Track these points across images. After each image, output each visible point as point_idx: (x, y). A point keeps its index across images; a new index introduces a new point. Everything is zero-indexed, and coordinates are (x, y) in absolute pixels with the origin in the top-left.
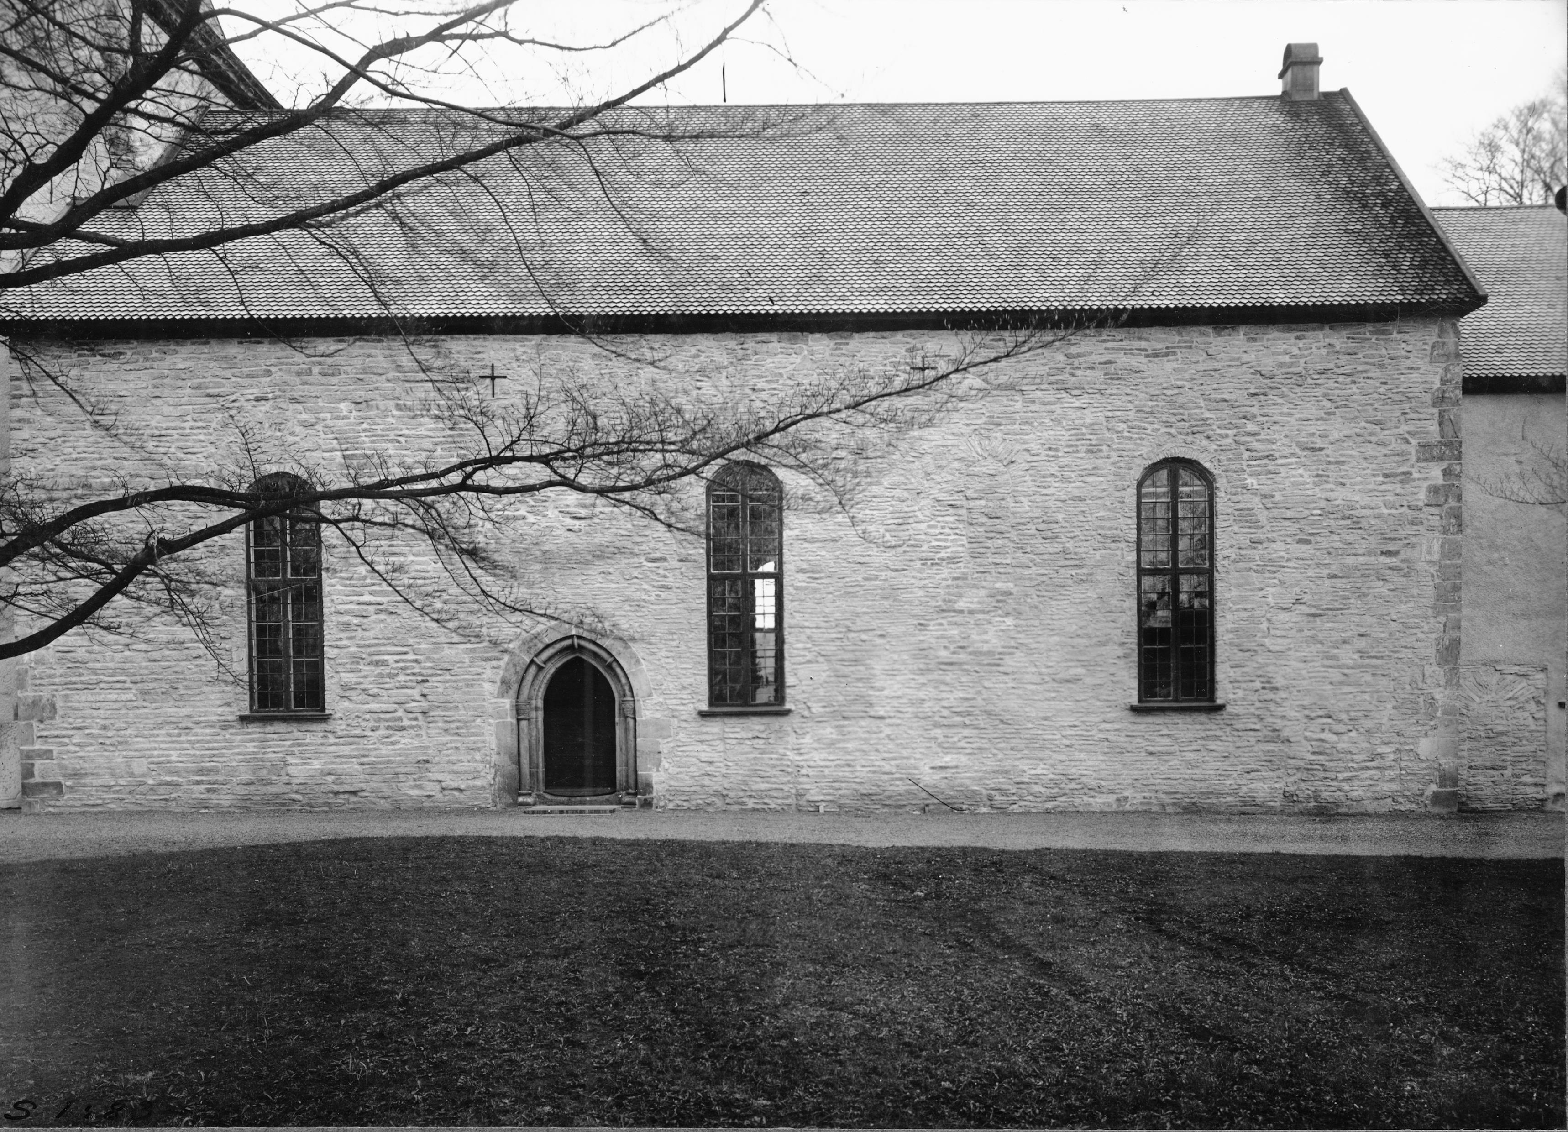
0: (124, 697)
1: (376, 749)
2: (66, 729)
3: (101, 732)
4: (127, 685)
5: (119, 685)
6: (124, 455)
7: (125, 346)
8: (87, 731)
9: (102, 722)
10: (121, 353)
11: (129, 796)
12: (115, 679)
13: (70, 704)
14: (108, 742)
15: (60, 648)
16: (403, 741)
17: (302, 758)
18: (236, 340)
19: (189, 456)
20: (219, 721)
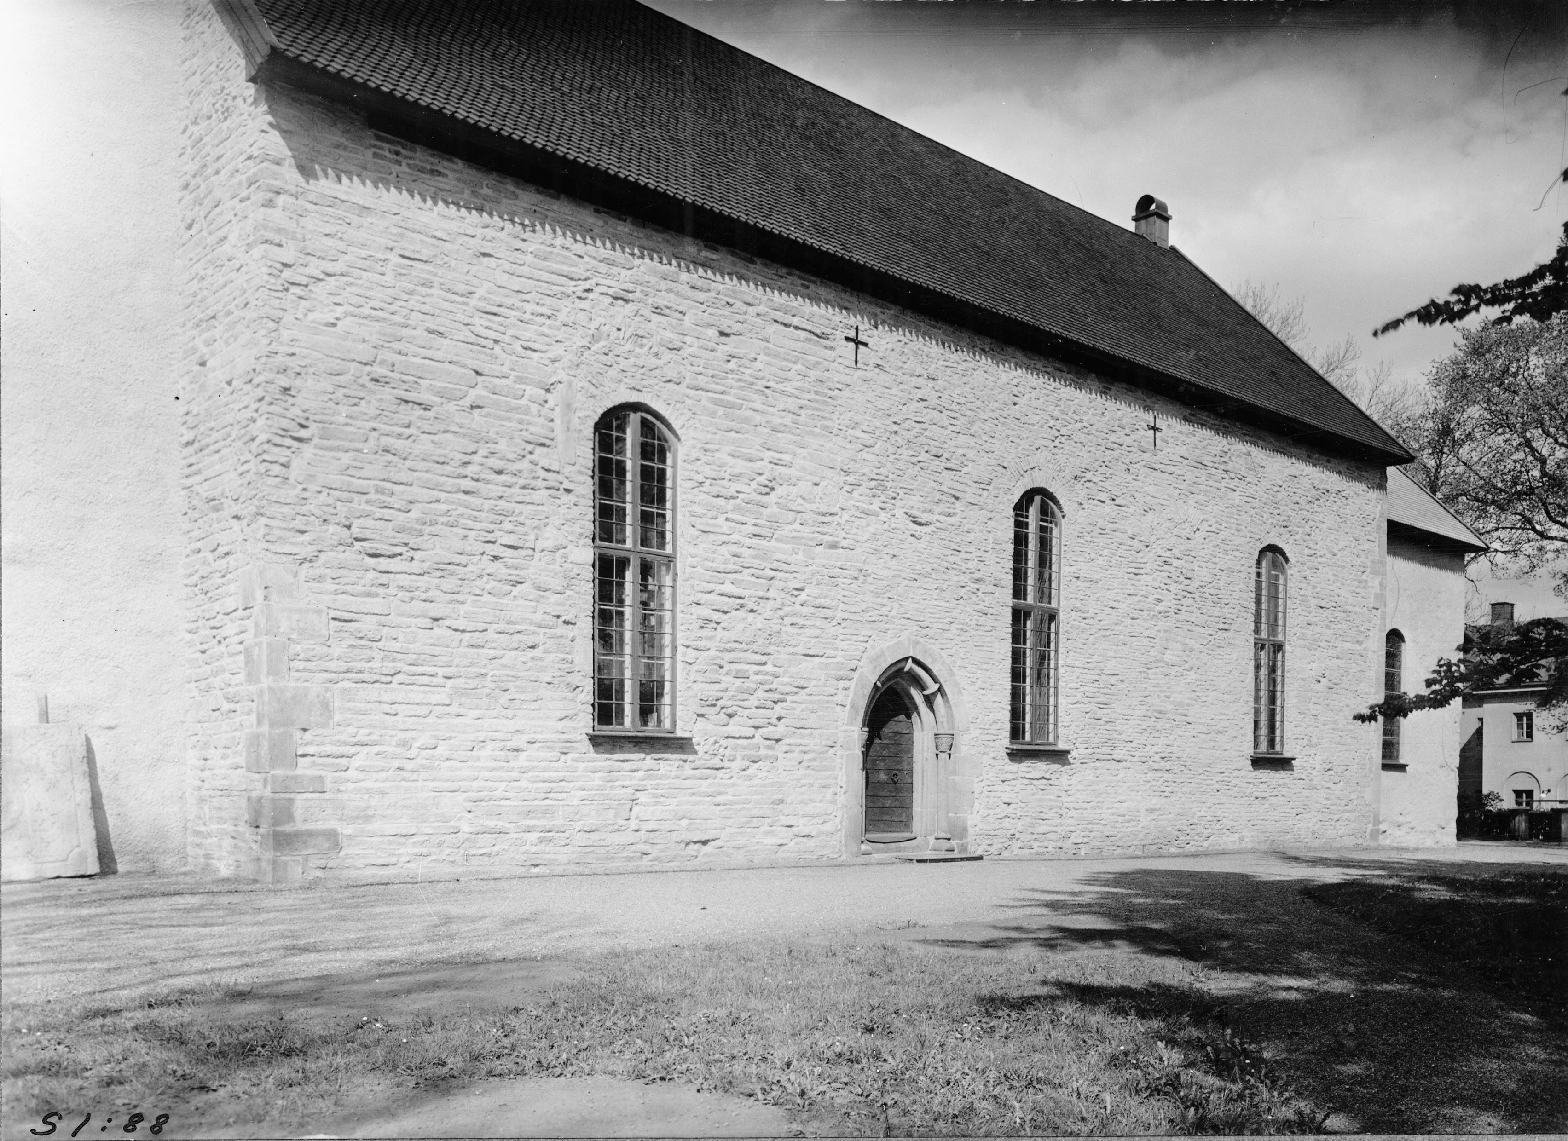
0: (435, 699)
1: (734, 785)
2: (346, 744)
3: (399, 750)
4: (436, 681)
5: (425, 680)
6: (441, 329)
7: (446, 163)
8: (376, 749)
9: (402, 735)
10: (440, 174)
11: (437, 850)
12: (420, 669)
13: (350, 705)
14: (409, 765)
15: (338, 614)
16: (760, 775)
17: (654, 796)
18: (592, 208)
19: (529, 352)
20: (560, 741)
